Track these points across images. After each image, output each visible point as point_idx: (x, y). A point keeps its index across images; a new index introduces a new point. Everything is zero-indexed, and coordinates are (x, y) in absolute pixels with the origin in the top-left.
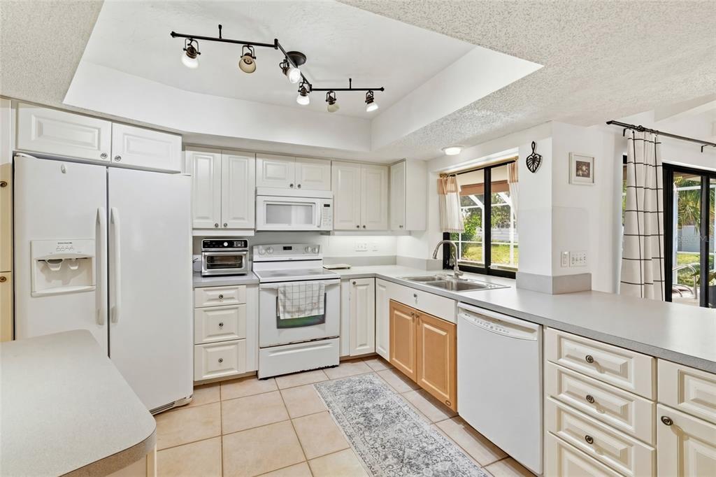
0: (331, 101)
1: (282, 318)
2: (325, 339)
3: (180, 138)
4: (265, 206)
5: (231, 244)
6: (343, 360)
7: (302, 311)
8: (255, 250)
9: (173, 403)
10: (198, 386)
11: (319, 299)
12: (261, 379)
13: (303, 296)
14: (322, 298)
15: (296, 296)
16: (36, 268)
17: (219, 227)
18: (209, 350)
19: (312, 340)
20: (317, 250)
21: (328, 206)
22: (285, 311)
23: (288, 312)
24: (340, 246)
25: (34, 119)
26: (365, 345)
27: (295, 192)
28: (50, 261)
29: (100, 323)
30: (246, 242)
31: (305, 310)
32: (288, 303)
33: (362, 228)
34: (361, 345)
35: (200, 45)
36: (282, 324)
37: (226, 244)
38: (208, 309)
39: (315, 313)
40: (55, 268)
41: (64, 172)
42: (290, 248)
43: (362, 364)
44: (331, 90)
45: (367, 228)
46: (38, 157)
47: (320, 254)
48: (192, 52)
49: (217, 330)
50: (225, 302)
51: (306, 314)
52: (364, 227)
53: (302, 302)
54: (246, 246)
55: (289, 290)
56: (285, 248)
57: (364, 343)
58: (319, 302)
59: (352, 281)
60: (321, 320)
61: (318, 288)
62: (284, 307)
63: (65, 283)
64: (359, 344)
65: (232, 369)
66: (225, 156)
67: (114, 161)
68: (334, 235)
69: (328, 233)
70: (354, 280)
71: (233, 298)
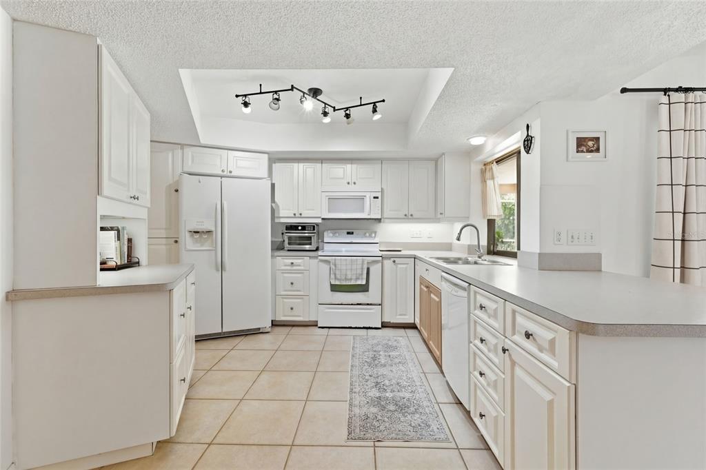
0: (348, 116)
1: (333, 283)
2: (368, 304)
3: (266, 155)
4: (327, 199)
5: (304, 228)
6: (385, 325)
7: (348, 280)
8: (325, 234)
9: (259, 329)
10: (275, 324)
11: (362, 271)
12: (319, 327)
13: (349, 267)
14: (365, 272)
15: (344, 267)
16: (188, 235)
17: (297, 216)
18: (285, 300)
19: (358, 304)
20: (373, 235)
21: (377, 198)
22: (336, 278)
23: (338, 279)
24: (396, 233)
25: (190, 153)
26: (405, 315)
27: (352, 187)
28: (195, 232)
29: (217, 270)
30: (314, 226)
31: (351, 279)
32: (337, 272)
33: (410, 217)
34: (400, 315)
35: (250, 99)
36: (335, 288)
37: (300, 228)
38: (284, 272)
39: (359, 282)
40: (197, 236)
41: (200, 182)
42: (352, 233)
43: (402, 331)
44: (347, 109)
45: (414, 216)
46: (190, 174)
47: (376, 239)
48: (246, 104)
49: (289, 287)
50: (295, 268)
51: (353, 283)
52: (412, 215)
53: (349, 273)
54: (314, 230)
55: (338, 262)
56: (348, 233)
57: (404, 313)
58: (362, 274)
59: (393, 259)
60: (364, 288)
61: (361, 263)
62: (335, 274)
63: (202, 245)
64: (398, 314)
65: (299, 316)
66: (301, 165)
67: (229, 174)
68: (384, 222)
69: (379, 220)
70: (395, 259)
71: (299, 265)
